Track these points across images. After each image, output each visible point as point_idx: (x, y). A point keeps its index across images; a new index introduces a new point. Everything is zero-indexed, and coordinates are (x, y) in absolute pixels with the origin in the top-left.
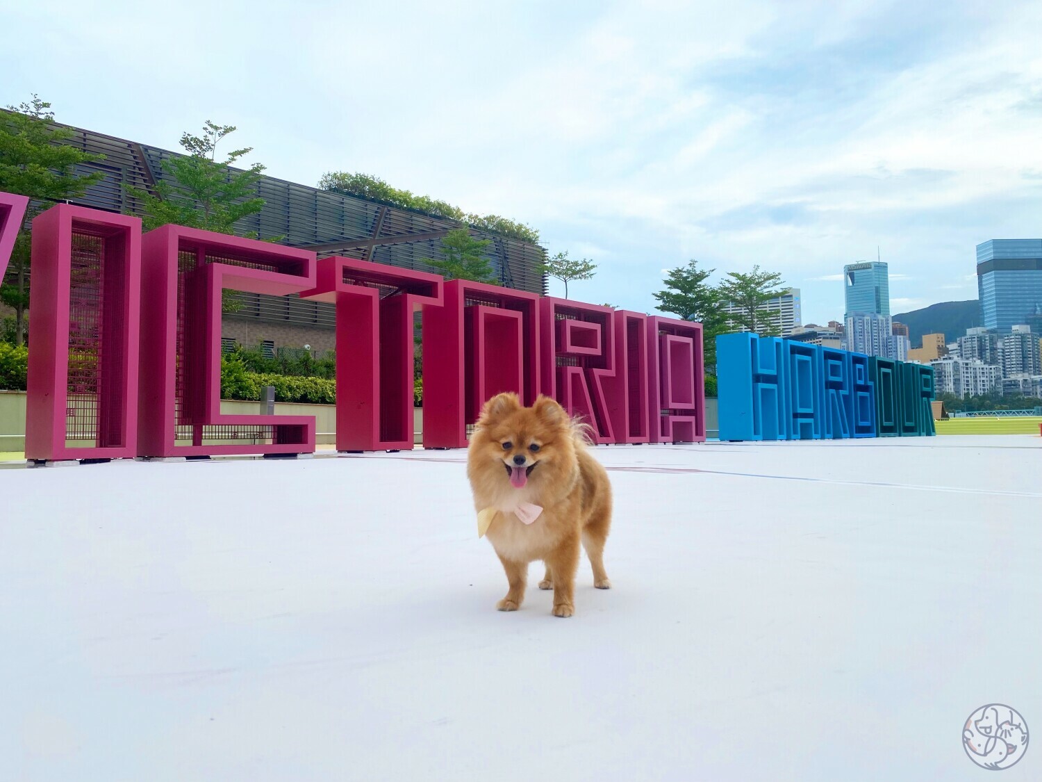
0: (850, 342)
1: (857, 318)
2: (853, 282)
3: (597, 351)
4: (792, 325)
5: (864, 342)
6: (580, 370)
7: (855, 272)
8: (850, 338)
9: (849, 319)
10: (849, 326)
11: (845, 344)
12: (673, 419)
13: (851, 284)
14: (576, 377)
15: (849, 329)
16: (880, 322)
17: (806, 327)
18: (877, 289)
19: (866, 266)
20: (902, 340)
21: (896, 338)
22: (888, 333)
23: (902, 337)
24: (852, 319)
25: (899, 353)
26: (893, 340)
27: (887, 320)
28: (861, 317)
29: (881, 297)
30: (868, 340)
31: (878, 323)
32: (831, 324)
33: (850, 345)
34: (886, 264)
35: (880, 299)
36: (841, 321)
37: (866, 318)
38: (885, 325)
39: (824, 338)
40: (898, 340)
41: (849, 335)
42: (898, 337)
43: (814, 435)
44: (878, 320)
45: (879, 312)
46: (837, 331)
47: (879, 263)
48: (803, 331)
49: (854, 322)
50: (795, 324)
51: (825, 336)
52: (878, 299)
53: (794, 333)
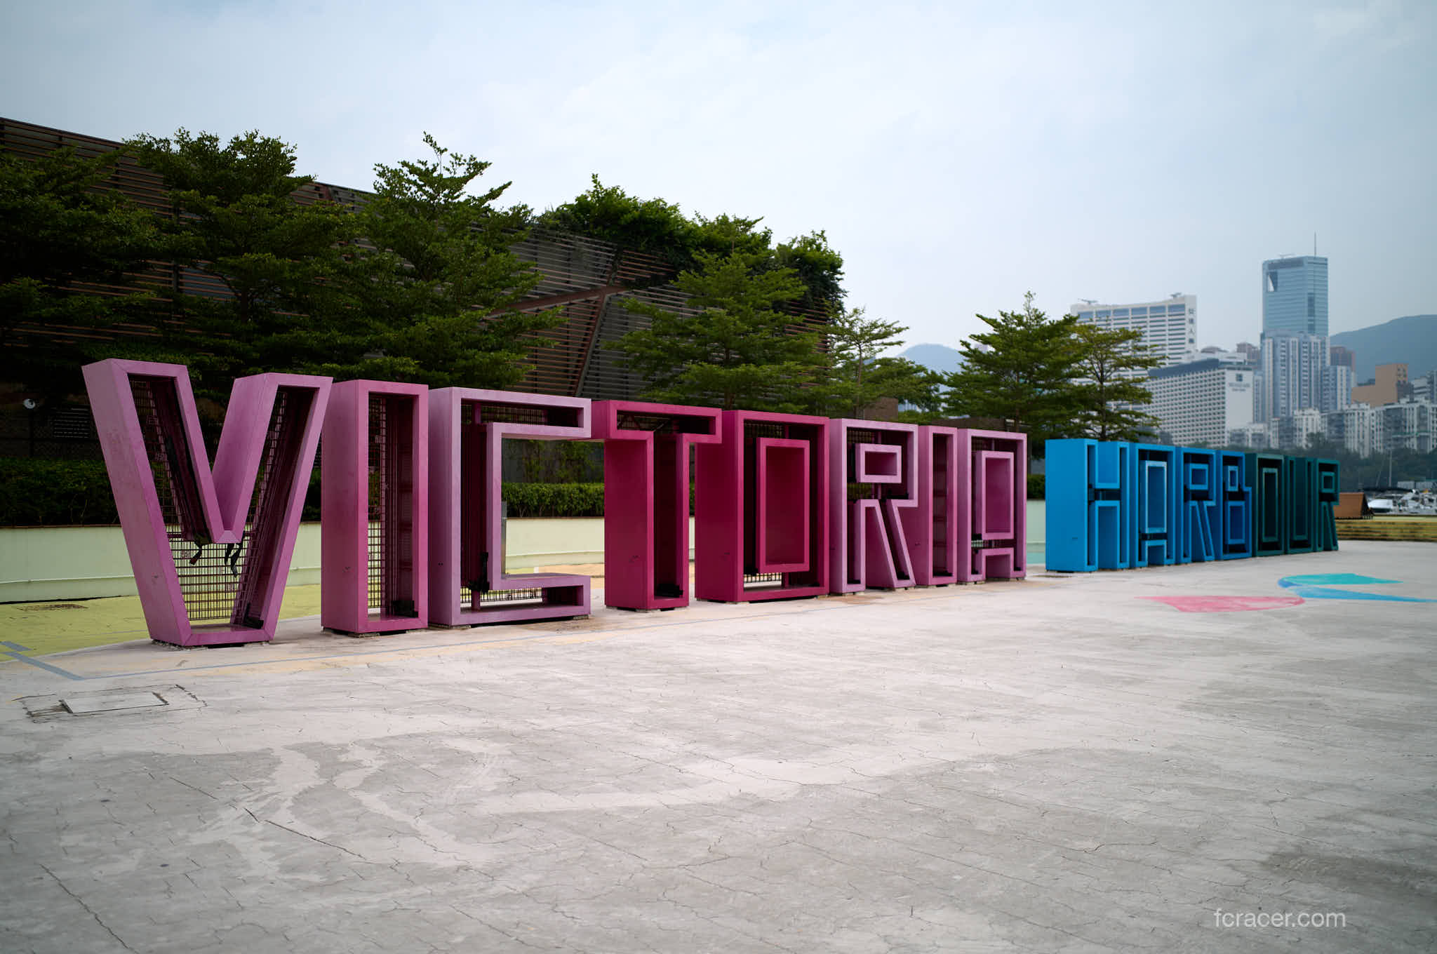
0: (1267, 374)
1: (1279, 340)
2: (1275, 287)
3: (897, 479)
4: (1183, 348)
5: (1288, 375)
6: (874, 503)
7: (1280, 271)
8: (1267, 370)
9: (1266, 341)
10: (1266, 350)
11: (1260, 378)
12: (986, 553)
13: (1271, 288)
14: (870, 511)
15: (1266, 356)
16: (1313, 345)
17: (1204, 351)
18: (1311, 301)
19: (1296, 263)
20: (1344, 371)
21: (1336, 370)
22: (1323, 362)
23: (1344, 368)
24: (1271, 340)
25: (1339, 392)
26: (1332, 372)
27: (1323, 343)
28: (1284, 339)
29: (1316, 309)
30: (1294, 373)
31: (1310, 347)
32: (1241, 347)
33: (1267, 379)
34: (1326, 260)
35: (1314, 311)
36: (1256, 342)
37: (1292, 340)
38: (1319, 351)
39: (1229, 369)
40: (1339, 371)
41: (1267, 365)
42: (1339, 368)
43: (1166, 561)
44: (1310, 343)
45: (1312, 329)
46: (1248, 357)
47: (1315, 258)
48: (1199, 357)
49: (1275, 346)
50: (1188, 346)
51: (1230, 366)
52: (1311, 312)
53: (1185, 360)
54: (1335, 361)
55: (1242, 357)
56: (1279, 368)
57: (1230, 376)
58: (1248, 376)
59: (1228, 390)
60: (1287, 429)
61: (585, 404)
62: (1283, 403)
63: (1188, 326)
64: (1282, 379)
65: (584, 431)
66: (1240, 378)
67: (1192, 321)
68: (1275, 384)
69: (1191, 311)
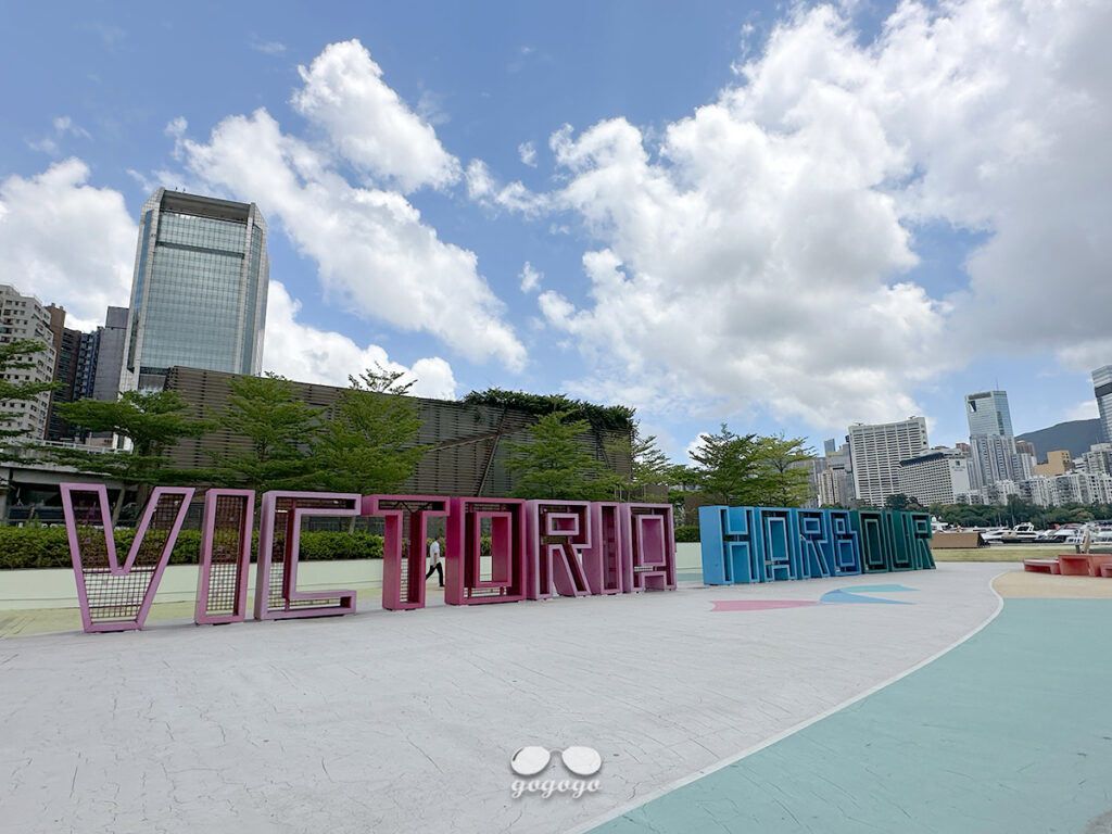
0: (975, 460)
1: (981, 440)
2: (975, 410)
3: (576, 533)
4: (920, 448)
5: (990, 460)
6: (560, 547)
7: (976, 400)
8: (975, 458)
9: (973, 441)
10: (974, 446)
11: (971, 462)
12: (645, 574)
13: (972, 410)
14: (555, 552)
15: (974, 449)
16: (1004, 442)
17: (933, 449)
18: (999, 416)
19: (986, 395)
20: (1026, 456)
21: (1021, 456)
22: (1012, 452)
24: (976, 440)
25: (1025, 469)
26: (1018, 457)
27: (1011, 440)
28: (984, 439)
29: (1004, 421)
30: (993, 459)
31: (1002, 443)
32: (958, 446)
36: (966, 442)
37: (989, 439)
38: (1008, 445)
39: (951, 458)
40: (1023, 457)
41: (975, 455)
42: (1023, 455)
44: (1002, 441)
45: (1002, 432)
46: (963, 450)
47: (998, 392)
48: (930, 453)
49: (978, 444)
50: (923, 446)
51: (950, 456)
52: (1001, 423)
53: (922, 454)
54: (1020, 450)
55: (958, 451)
56: (983, 457)
57: (952, 462)
58: (963, 462)
59: (951, 470)
60: (994, 494)
61: (357, 497)
62: (988, 477)
63: (922, 435)
64: (986, 463)
65: (357, 512)
66: (958, 463)
67: (923, 432)
68: (981, 465)
69: (923, 426)
